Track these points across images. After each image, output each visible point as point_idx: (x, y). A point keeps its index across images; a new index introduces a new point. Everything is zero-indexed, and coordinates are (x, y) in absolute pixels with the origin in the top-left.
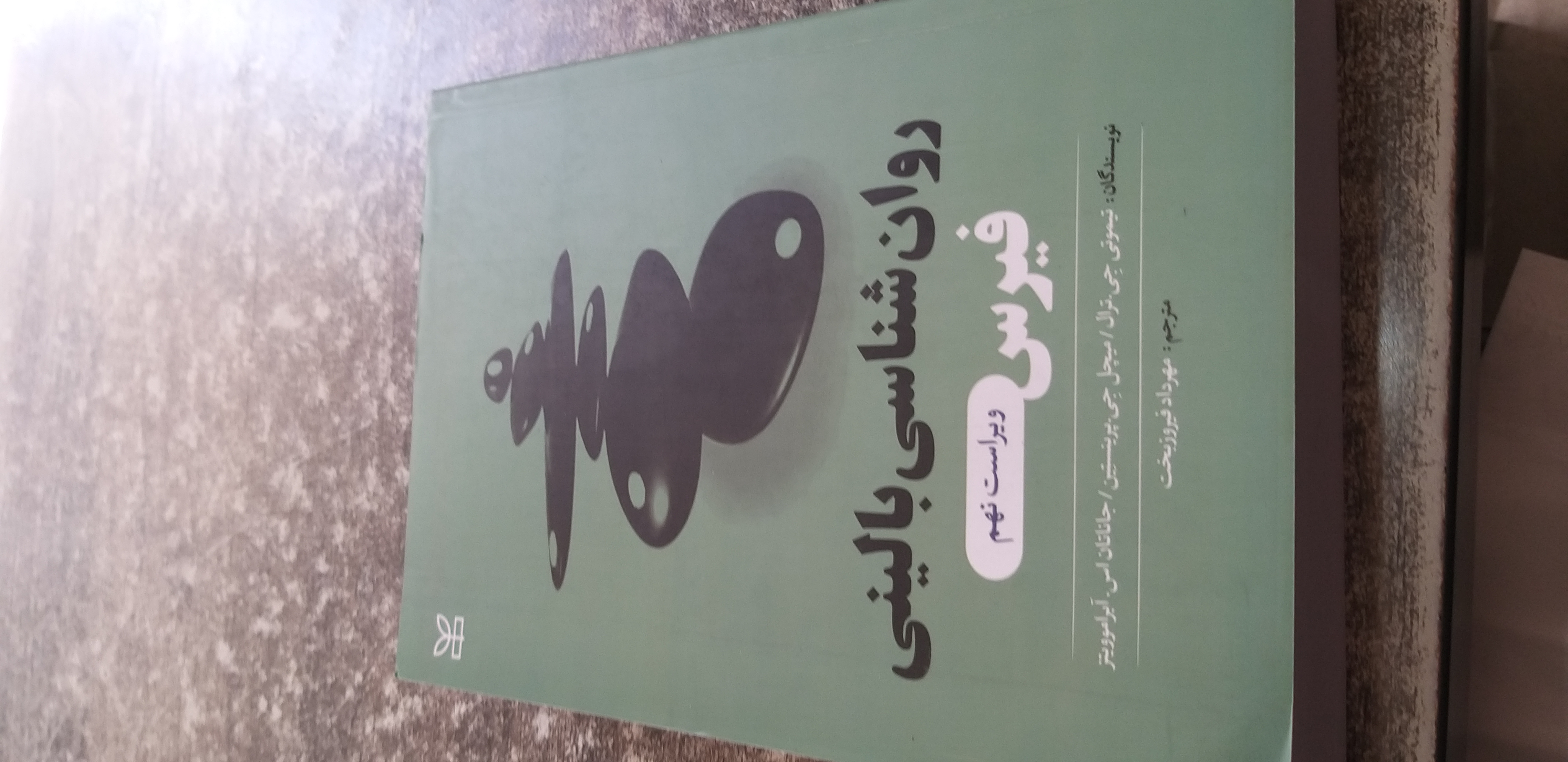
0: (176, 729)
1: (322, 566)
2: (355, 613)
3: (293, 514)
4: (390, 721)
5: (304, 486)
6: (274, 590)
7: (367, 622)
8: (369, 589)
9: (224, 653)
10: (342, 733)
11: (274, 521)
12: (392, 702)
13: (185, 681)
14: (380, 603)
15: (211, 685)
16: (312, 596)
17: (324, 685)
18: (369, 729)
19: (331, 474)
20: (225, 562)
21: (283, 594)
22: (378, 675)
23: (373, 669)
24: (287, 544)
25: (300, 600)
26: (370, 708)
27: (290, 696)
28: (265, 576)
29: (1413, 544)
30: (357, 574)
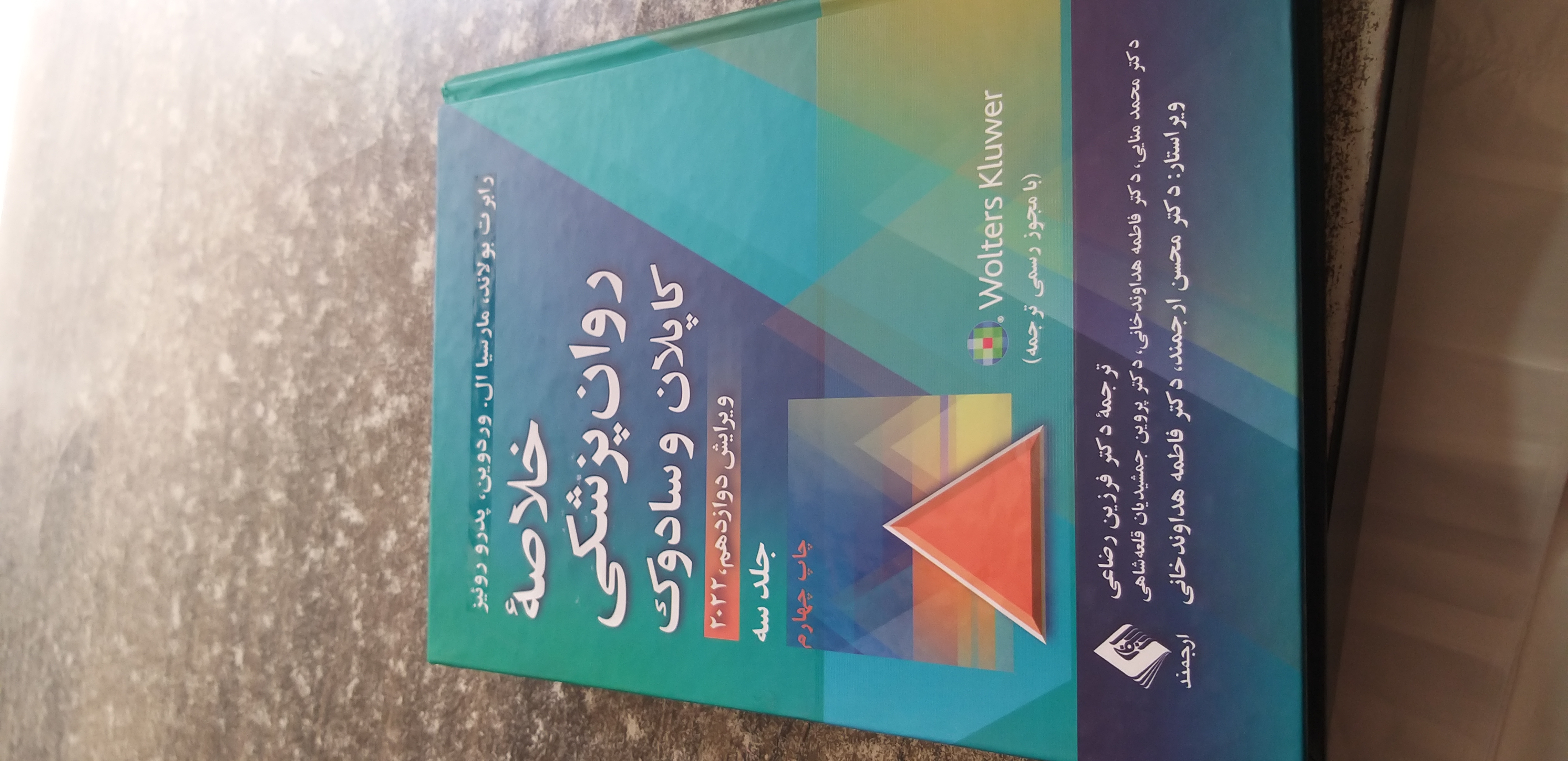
0: (177, 436)
1: (322, 279)
2: (350, 322)
3: (297, 232)
4: (377, 419)
5: (310, 205)
6: (277, 303)
7: (361, 329)
8: (365, 298)
9: (226, 364)
10: (332, 432)
11: (281, 239)
12: (380, 402)
13: (189, 392)
14: (374, 310)
15: (212, 395)
16: (310, 307)
17: (318, 391)
18: (357, 428)
19: (335, 191)
20: (232, 279)
21: (284, 307)
22: (369, 378)
23: (365, 373)
24: (291, 259)
25: (300, 311)
26: (358, 409)
27: (285, 401)
28: (269, 291)
29: (1337, 205)
30: (355, 285)
